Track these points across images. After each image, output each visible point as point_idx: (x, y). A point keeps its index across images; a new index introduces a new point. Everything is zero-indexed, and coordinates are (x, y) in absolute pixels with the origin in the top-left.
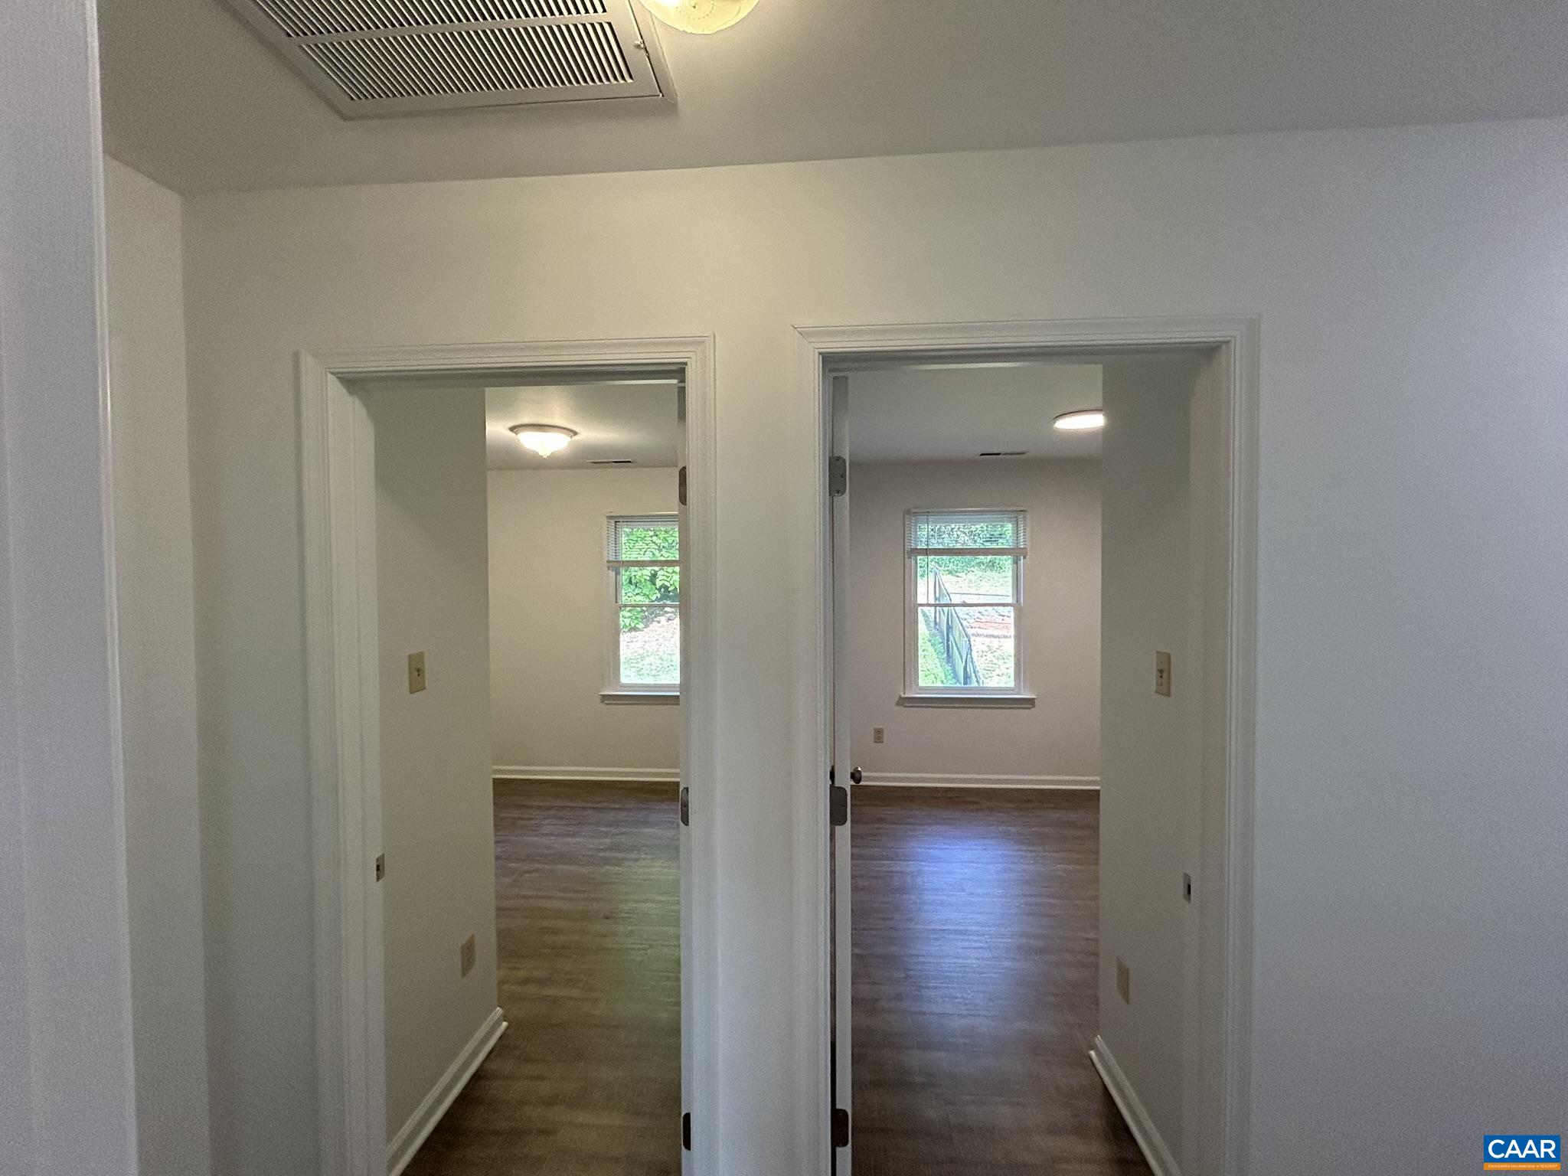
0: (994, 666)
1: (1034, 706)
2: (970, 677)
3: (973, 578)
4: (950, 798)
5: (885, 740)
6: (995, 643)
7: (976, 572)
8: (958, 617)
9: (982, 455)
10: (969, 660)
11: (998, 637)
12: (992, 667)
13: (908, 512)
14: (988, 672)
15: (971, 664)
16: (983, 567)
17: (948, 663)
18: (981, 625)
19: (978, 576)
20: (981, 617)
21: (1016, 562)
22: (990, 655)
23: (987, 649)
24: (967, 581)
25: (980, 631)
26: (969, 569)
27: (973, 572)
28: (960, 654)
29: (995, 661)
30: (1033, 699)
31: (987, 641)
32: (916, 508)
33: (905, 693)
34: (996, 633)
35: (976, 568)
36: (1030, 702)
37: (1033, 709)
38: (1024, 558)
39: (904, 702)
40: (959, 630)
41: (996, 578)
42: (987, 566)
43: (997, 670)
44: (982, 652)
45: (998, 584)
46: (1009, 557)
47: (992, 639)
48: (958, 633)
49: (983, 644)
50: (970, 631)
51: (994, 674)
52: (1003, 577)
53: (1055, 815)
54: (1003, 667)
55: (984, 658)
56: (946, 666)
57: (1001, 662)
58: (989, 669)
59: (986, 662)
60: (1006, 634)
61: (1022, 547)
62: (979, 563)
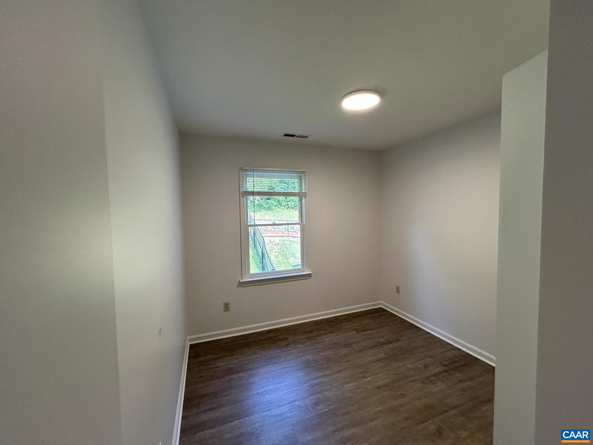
0: (272, 248)
1: (311, 277)
2: (264, 255)
3: (262, 214)
4: (271, 338)
5: (230, 309)
6: (272, 239)
7: (263, 211)
8: (258, 230)
9: (286, 135)
10: (263, 247)
11: (273, 237)
12: (272, 249)
13: (242, 169)
14: (271, 251)
15: (265, 249)
16: (266, 209)
17: (254, 249)
18: (267, 232)
19: (264, 213)
20: (266, 229)
21: (301, 200)
22: (271, 244)
23: (269, 242)
24: (260, 215)
25: (267, 235)
26: (260, 210)
27: (262, 211)
28: (260, 245)
29: (273, 247)
30: (311, 274)
31: (269, 238)
32: (246, 167)
33: (242, 279)
34: (272, 235)
35: (263, 210)
36: (309, 275)
37: (311, 279)
38: (305, 198)
39: (241, 284)
40: (259, 235)
41: (271, 213)
42: (267, 209)
43: (274, 250)
44: (268, 243)
45: (272, 216)
46: (297, 197)
47: (271, 238)
48: (258, 236)
49: (268, 240)
50: (263, 235)
51: (273, 252)
52: (273, 213)
53: (328, 339)
54: (276, 248)
55: (269, 245)
56: (254, 250)
57: (275, 247)
58: (271, 250)
59: (270, 247)
60: (276, 235)
61: (304, 192)
62: (264, 208)
